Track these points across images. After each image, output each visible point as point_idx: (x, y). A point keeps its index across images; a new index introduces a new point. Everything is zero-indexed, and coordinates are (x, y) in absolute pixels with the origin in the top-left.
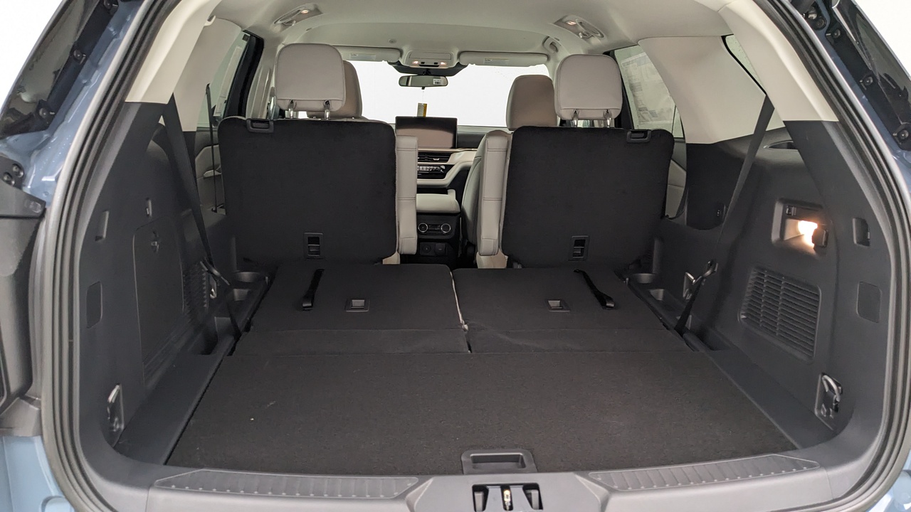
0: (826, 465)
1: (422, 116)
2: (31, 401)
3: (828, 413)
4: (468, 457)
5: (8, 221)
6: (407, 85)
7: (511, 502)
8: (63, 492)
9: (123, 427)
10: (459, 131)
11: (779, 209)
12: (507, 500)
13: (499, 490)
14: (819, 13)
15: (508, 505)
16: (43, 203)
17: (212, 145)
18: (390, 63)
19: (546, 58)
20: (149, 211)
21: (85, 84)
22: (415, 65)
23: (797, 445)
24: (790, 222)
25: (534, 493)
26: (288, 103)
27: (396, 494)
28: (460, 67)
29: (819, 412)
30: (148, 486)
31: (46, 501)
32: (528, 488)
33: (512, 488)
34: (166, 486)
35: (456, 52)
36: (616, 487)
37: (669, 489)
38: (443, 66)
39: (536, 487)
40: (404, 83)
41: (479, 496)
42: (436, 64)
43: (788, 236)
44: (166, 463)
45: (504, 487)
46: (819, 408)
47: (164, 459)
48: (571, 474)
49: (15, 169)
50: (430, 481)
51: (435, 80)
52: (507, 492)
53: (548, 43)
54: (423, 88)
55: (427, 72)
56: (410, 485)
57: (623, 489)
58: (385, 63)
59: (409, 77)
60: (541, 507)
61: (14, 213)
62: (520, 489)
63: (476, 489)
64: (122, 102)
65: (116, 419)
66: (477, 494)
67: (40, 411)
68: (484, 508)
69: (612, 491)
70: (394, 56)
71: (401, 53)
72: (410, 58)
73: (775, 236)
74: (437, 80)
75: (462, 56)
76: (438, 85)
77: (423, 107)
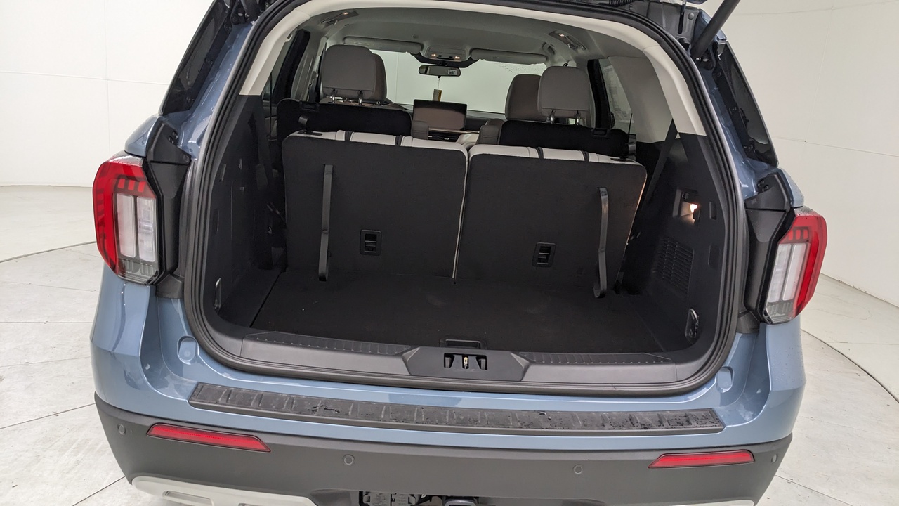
0: (677, 361)
1: (437, 100)
2: (177, 277)
3: (693, 335)
4: (445, 340)
5: (171, 165)
6: (425, 73)
7: (468, 364)
8: (194, 334)
9: (220, 306)
10: (468, 114)
11: (679, 195)
12: (466, 363)
13: (461, 357)
14: (710, 58)
15: (466, 366)
16: (190, 156)
17: (271, 116)
18: (412, 54)
19: (545, 59)
20: (240, 166)
21: (211, 81)
22: (433, 57)
23: (663, 349)
24: (685, 204)
25: (483, 361)
26: (331, 90)
27: (396, 353)
28: (471, 61)
29: (688, 334)
30: (242, 337)
31: (182, 339)
32: (479, 358)
33: (469, 357)
34: (253, 338)
35: (468, 49)
36: (535, 360)
37: (568, 364)
38: (457, 59)
39: (485, 357)
40: (424, 71)
41: (448, 360)
42: (451, 58)
43: (682, 215)
44: (250, 327)
45: (464, 356)
46: (688, 332)
47: (250, 324)
48: (508, 352)
49: (174, 133)
50: (418, 349)
51: (450, 71)
52: (466, 358)
53: (546, 47)
54: (439, 77)
55: (443, 64)
56: (405, 349)
57: (539, 362)
58: (408, 54)
59: (427, 67)
60: (486, 368)
61: (174, 161)
62: (475, 358)
63: (446, 355)
64: (238, 94)
65: (216, 301)
66: (446, 358)
67: (183, 284)
68: (450, 366)
69: (532, 362)
70: (416, 49)
71: (422, 47)
72: (430, 52)
73: (675, 213)
74: (451, 71)
75: (473, 53)
76: (452, 75)
77: (438, 93)
